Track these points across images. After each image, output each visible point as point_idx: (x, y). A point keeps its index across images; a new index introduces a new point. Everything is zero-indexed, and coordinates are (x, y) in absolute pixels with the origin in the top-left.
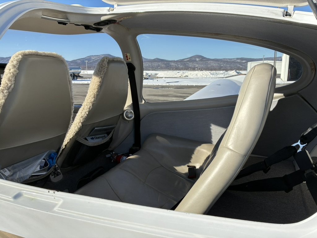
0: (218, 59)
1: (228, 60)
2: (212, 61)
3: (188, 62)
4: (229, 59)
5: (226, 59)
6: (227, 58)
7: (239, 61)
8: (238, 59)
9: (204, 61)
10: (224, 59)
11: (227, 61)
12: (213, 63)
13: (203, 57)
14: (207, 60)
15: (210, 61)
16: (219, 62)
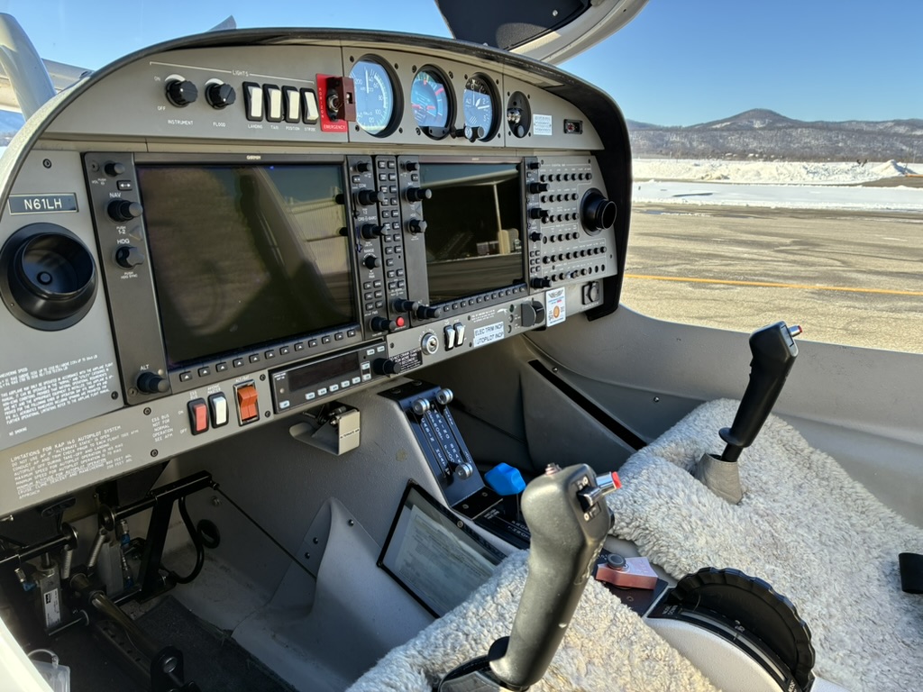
0: (827, 123)
1: (865, 128)
2: (806, 131)
3: (725, 134)
4: (867, 123)
5: (858, 122)
6: (860, 120)
7: (901, 130)
8: (898, 123)
9: (779, 129)
10: (850, 122)
11: (860, 132)
12: (808, 137)
13: (778, 115)
14: (791, 127)
15: (799, 130)
16: (833, 134)
